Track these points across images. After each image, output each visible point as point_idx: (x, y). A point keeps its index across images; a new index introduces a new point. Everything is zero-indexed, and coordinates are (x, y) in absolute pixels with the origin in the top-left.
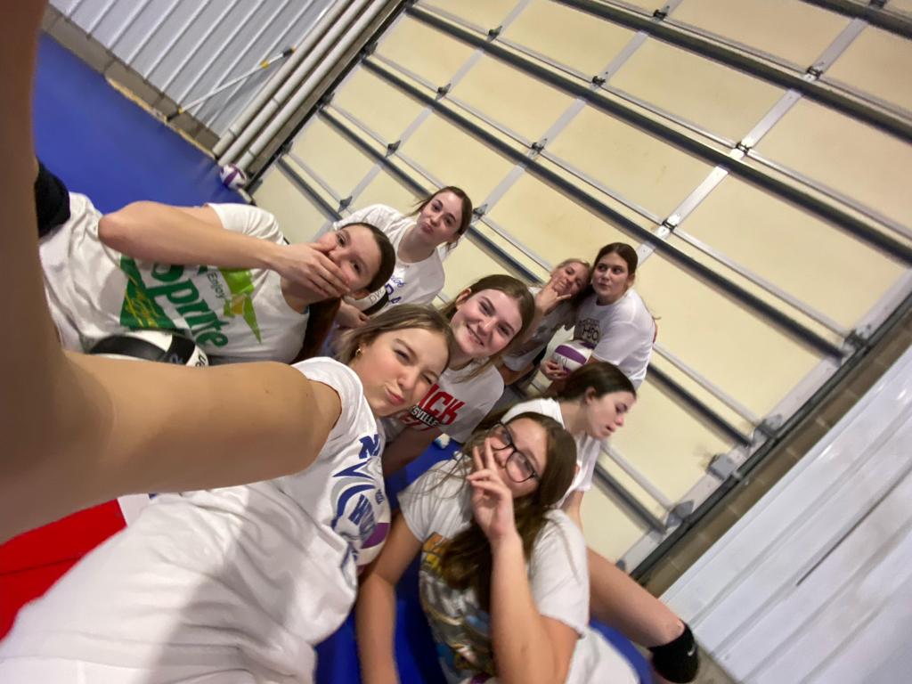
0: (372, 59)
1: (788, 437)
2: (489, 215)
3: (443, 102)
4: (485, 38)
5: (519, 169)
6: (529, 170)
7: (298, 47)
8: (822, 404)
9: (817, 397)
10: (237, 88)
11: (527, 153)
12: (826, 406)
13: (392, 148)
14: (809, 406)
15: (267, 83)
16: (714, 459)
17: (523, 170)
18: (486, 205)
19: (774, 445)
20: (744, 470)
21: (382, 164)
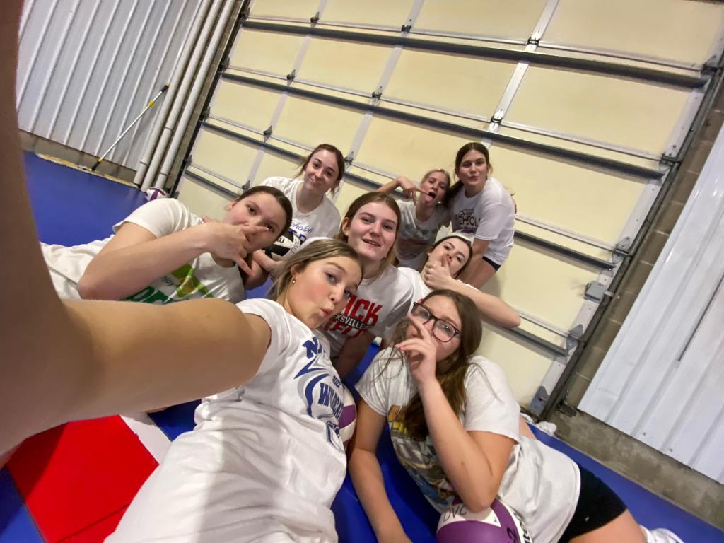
0: (229, 71)
1: (639, 251)
2: (357, 160)
3: (294, 85)
4: (309, 26)
5: (368, 116)
6: (376, 115)
7: (171, 82)
8: (657, 218)
9: (652, 214)
10: (136, 129)
11: (370, 102)
12: (660, 218)
13: (267, 134)
14: (648, 223)
15: (158, 116)
16: (587, 287)
17: (371, 116)
18: (352, 153)
19: (630, 262)
20: (614, 288)
21: (264, 148)
